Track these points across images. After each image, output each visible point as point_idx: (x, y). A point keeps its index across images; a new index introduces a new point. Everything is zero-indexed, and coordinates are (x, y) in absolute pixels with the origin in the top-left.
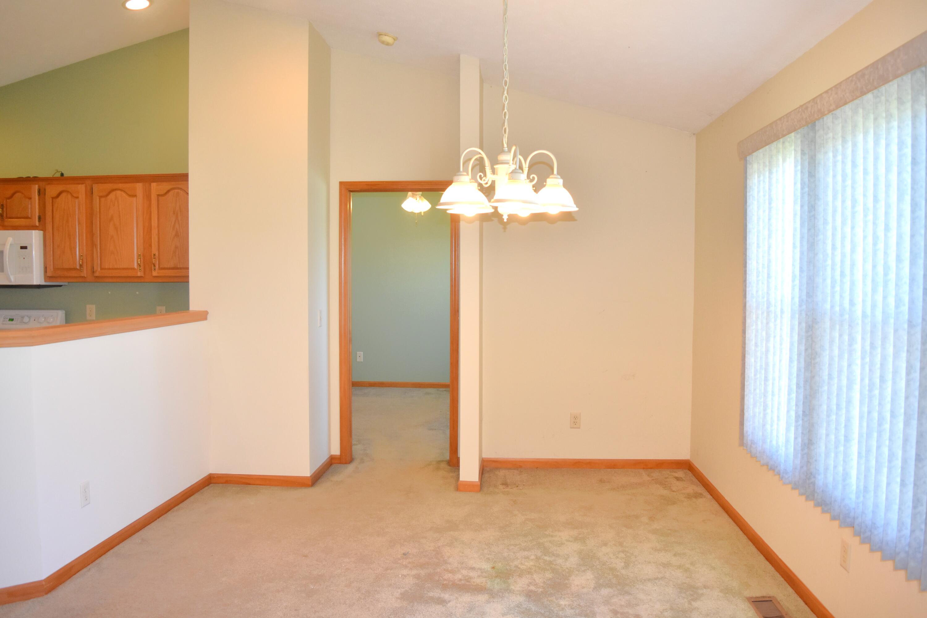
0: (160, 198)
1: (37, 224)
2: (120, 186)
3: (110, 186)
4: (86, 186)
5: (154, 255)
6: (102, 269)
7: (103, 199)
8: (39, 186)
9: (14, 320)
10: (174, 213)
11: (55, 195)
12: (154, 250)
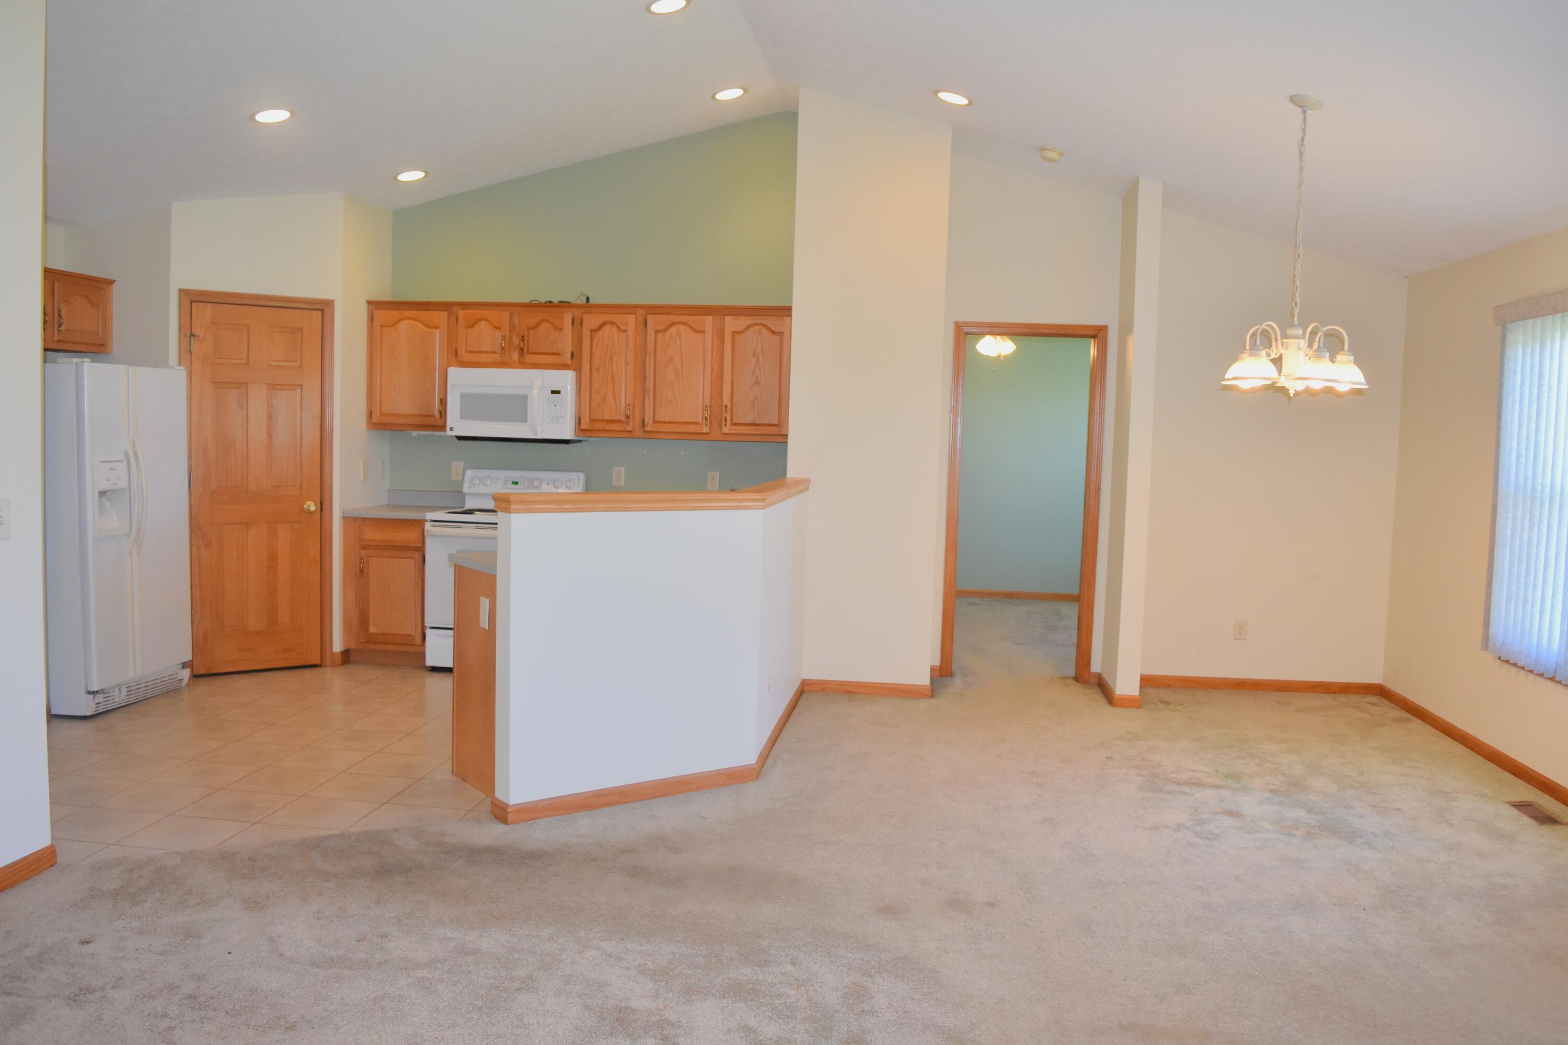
0: (736, 336)
1: (569, 362)
2: (684, 318)
3: (671, 318)
4: (636, 318)
5: (726, 407)
6: (655, 422)
7: (660, 336)
8: (573, 315)
9: (519, 483)
10: (754, 355)
11: (595, 327)
12: (726, 401)
